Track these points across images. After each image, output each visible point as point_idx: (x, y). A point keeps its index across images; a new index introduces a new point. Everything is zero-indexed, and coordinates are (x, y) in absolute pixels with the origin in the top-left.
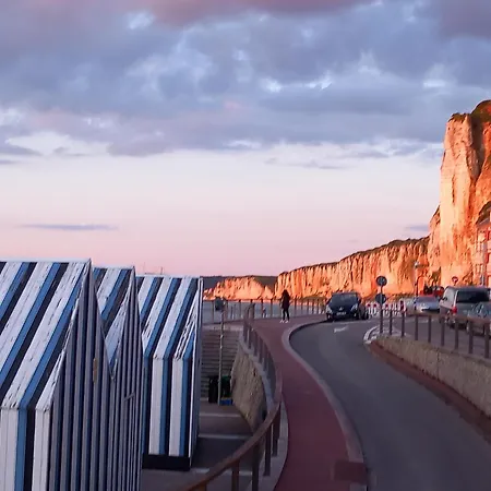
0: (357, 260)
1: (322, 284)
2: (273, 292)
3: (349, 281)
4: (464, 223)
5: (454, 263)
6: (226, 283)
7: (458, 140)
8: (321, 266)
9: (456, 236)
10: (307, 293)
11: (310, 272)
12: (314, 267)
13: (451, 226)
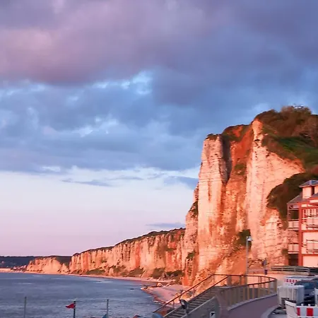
0: (126, 245)
1: (102, 262)
2: (68, 267)
3: (121, 260)
4: (217, 216)
5: (210, 246)
6: (36, 261)
7: (212, 154)
8: (102, 249)
9: (211, 226)
10: (92, 268)
11: (94, 253)
12: (97, 250)
13: (207, 218)
